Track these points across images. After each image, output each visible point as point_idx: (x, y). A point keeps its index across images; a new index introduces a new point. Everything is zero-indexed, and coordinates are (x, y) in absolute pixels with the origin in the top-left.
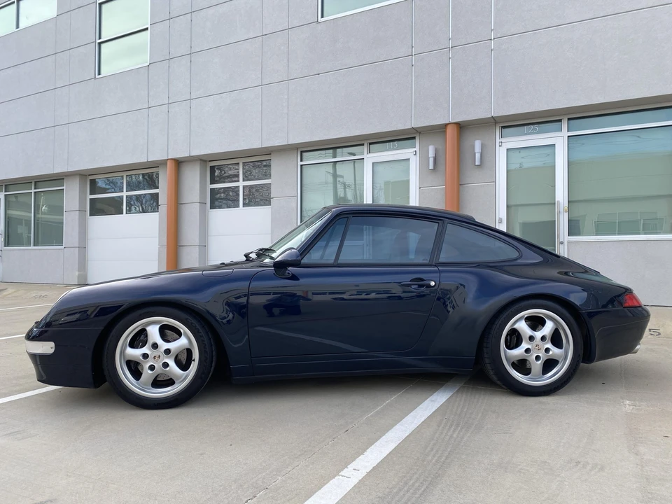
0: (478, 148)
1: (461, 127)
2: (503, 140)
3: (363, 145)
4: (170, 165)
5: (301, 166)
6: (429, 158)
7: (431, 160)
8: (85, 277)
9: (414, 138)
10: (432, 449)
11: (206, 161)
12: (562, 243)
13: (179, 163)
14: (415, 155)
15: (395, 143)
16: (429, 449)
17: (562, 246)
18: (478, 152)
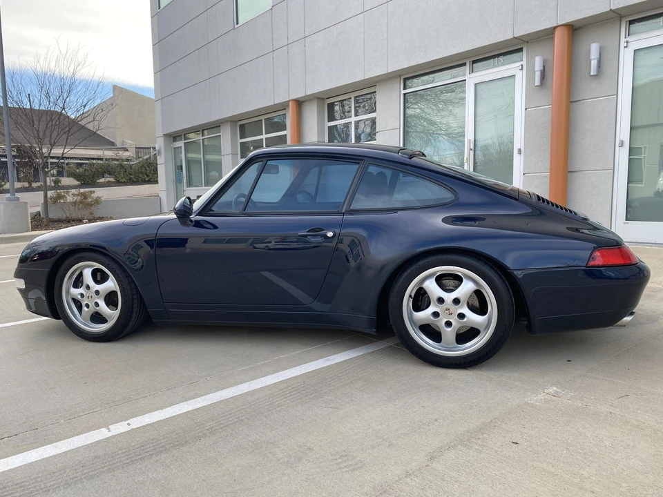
0: (594, 54)
3: (464, 64)
5: (405, 94)
6: (534, 72)
7: (538, 74)
9: (520, 50)
14: (522, 69)
15: (501, 58)
18: (594, 59)
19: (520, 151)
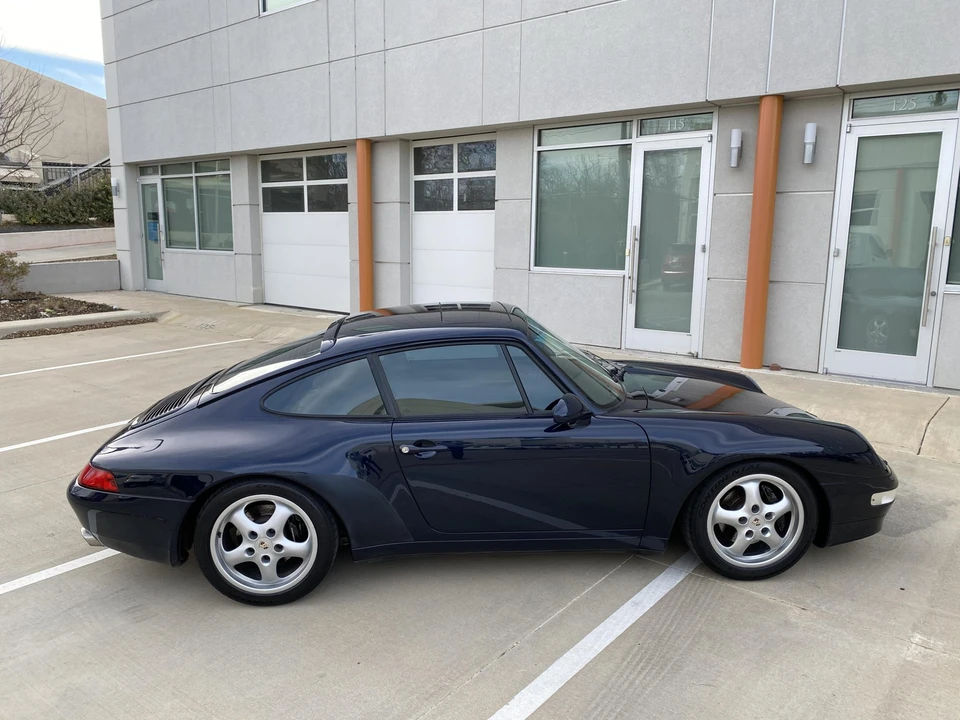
1: (785, 101)
2: (854, 122)
4: (361, 148)
5: (539, 152)
7: (735, 153)
8: (263, 295)
10: (598, 705)
11: (408, 141)
12: (934, 294)
13: (372, 144)
14: (711, 141)
16: (593, 705)
17: (932, 300)
18: (810, 143)
19: (704, 249)
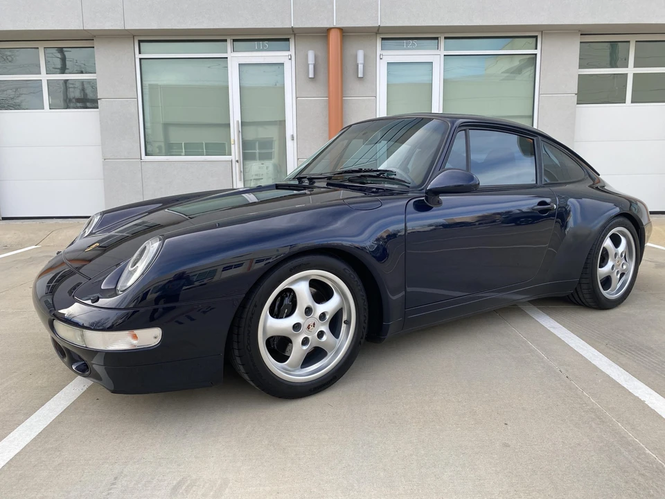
0: (360, 60)
3: (226, 41)
9: (288, 40)
15: (266, 43)
